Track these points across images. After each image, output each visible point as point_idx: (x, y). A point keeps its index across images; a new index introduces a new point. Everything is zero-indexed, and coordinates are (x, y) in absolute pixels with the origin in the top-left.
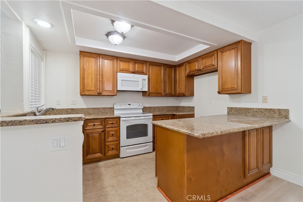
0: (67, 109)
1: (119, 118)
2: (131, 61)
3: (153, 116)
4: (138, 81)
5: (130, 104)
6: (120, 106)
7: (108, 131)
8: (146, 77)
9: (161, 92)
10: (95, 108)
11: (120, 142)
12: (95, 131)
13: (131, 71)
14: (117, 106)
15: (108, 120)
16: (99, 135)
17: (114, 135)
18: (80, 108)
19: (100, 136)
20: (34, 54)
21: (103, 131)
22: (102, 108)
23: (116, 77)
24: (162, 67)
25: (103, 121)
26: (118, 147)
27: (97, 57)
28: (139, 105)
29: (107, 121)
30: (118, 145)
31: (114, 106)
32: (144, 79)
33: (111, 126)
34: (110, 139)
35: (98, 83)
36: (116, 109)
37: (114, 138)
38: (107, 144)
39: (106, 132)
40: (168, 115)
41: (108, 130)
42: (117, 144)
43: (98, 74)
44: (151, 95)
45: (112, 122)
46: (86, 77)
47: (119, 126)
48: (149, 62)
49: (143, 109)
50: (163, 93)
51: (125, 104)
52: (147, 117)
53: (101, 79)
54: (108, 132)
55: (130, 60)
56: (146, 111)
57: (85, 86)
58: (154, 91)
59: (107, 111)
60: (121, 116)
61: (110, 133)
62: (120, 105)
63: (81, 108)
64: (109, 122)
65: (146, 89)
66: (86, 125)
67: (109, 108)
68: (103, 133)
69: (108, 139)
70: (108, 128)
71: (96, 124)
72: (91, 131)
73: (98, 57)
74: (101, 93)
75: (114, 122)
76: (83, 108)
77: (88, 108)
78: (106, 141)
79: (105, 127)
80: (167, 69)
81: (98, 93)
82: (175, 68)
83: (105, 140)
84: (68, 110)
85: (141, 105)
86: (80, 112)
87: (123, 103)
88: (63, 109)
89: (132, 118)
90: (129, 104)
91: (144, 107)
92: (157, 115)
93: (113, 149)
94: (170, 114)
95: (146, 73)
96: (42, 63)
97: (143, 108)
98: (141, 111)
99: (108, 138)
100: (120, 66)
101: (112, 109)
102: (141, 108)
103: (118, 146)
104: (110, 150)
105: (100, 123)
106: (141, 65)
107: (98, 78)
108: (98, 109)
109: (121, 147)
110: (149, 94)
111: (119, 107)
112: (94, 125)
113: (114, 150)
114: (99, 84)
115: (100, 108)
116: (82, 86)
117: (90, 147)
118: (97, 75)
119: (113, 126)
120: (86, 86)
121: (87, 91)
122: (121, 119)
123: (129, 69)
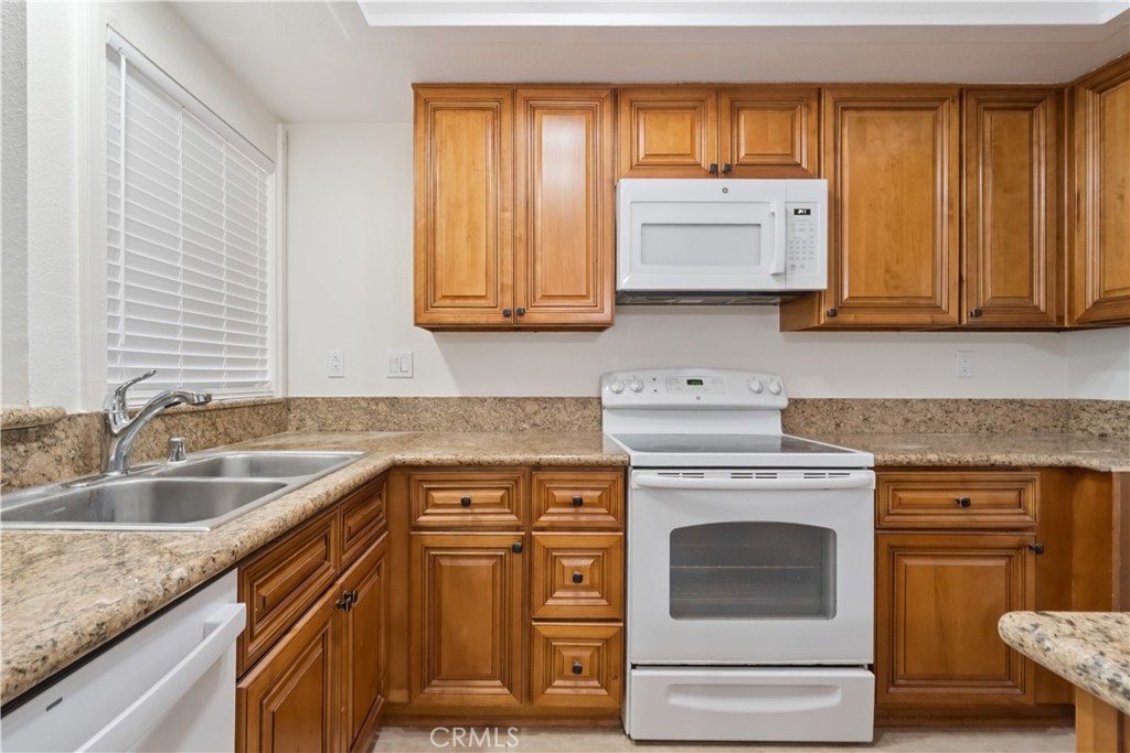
0: (373, 399)
1: (623, 470)
2: (710, 103)
3: (877, 468)
4: (759, 225)
5: (700, 382)
6: (638, 391)
7: (548, 550)
8: (815, 192)
9: (933, 297)
10: (500, 400)
11: (624, 630)
12: (470, 539)
13: (706, 165)
14: (618, 392)
15: (552, 481)
16: (494, 567)
17: (586, 581)
18: (428, 399)
19: (503, 574)
20: (185, 115)
21: (516, 550)
22: (536, 399)
23: (608, 209)
24: (948, 114)
25: (516, 482)
26: (613, 664)
27: (499, 101)
28: (756, 387)
29: (541, 482)
30: (615, 648)
31: (600, 391)
32: (802, 207)
33: (565, 516)
34: (564, 600)
35: (508, 252)
36: (615, 409)
37: (588, 600)
38: (544, 629)
39: (538, 555)
40: (1017, 469)
41: (549, 544)
42: (607, 641)
43: (509, 205)
44: (850, 318)
45: (577, 494)
46: (441, 223)
47: (623, 527)
48: (835, 87)
49: (783, 412)
50: (947, 299)
51: (670, 381)
52: (828, 480)
53: (521, 231)
54: (551, 556)
55: (701, 95)
56: (809, 424)
57: (439, 273)
58: (879, 290)
59: (563, 417)
60: (633, 454)
61: (565, 562)
62: (634, 386)
63: (434, 399)
64: (557, 493)
65: (814, 277)
66: (422, 497)
67: (577, 399)
68: (518, 558)
69: (550, 602)
70: (552, 527)
71: (476, 496)
72: (448, 538)
73: (507, 104)
74: (521, 313)
75: (588, 495)
76: (443, 399)
77: (469, 399)
78: (540, 613)
79: (529, 522)
80: (989, 122)
81: (506, 314)
82: (1059, 109)
83: (528, 602)
84: (377, 404)
85: (774, 388)
86: (429, 415)
87: (654, 374)
88: (355, 400)
89: (711, 479)
90: (690, 382)
91: (794, 402)
92: (910, 467)
93: (577, 670)
94: (1032, 467)
95: (813, 169)
96: (270, 181)
97: (784, 403)
98: (773, 428)
99: (549, 594)
100: (633, 141)
101: (592, 407)
102: (771, 409)
103: (616, 658)
104: (562, 676)
105: (500, 493)
106: (774, 121)
107: (509, 227)
108: (519, 401)
109: (634, 666)
110: (833, 314)
111: (628, 398)
112: (466, 503)
113: (589, 678)
114: (509, 258)
115: (528, 399)
116: (422, 274)
117: (444, 632)
118: (503, 210)
119: (584, 518)
120: (441, 274)
121: (448, 302)
122: (637, 478)
123: (692, 155)
